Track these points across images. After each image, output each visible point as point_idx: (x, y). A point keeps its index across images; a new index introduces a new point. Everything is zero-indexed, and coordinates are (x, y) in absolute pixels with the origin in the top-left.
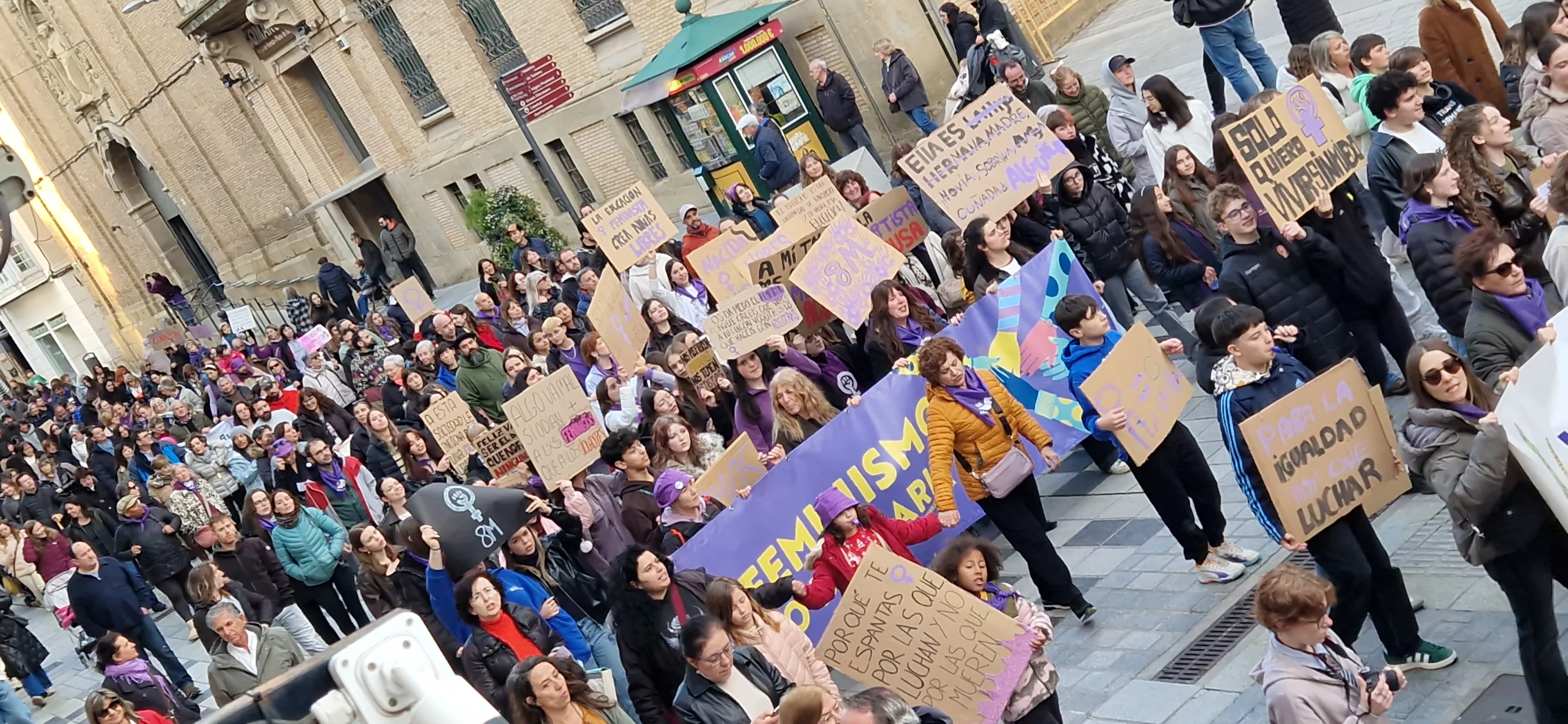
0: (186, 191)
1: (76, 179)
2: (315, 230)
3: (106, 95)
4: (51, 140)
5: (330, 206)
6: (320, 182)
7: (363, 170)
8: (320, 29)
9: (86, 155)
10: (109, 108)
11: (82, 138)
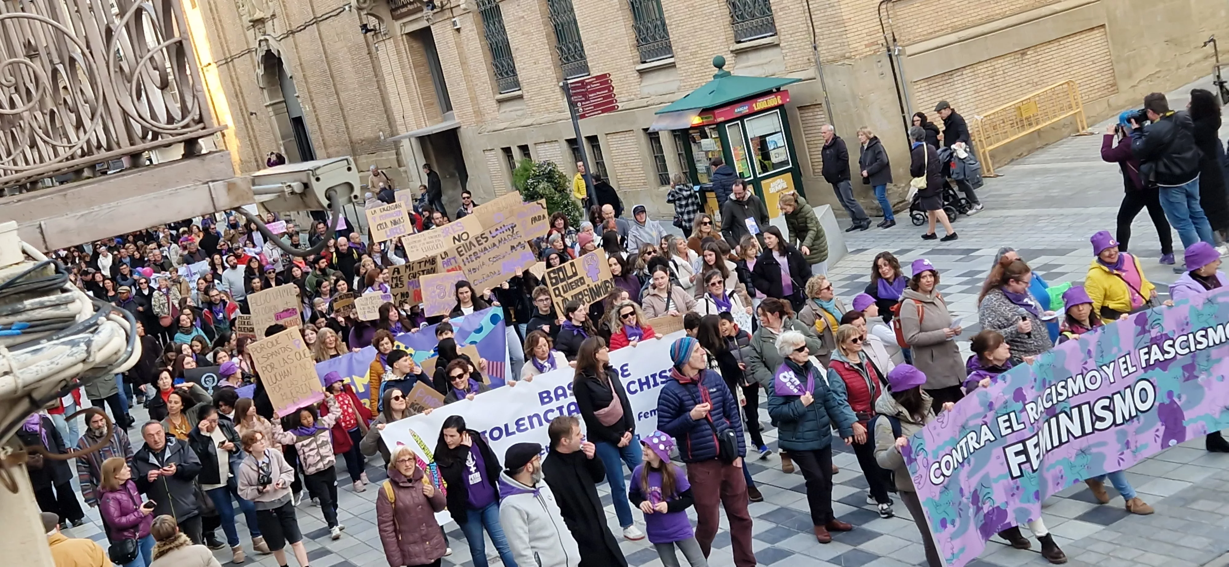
0: (312, 100)
1: (235, 70)
2: (398, 154)
3: (273, 16)
4: (225, 38)
5: (413, 140)
6: (411, 120)
7: (444, 120)
8: (442, 8)
9: (247, 55)
10: (273, 25)
11: (248, 43)
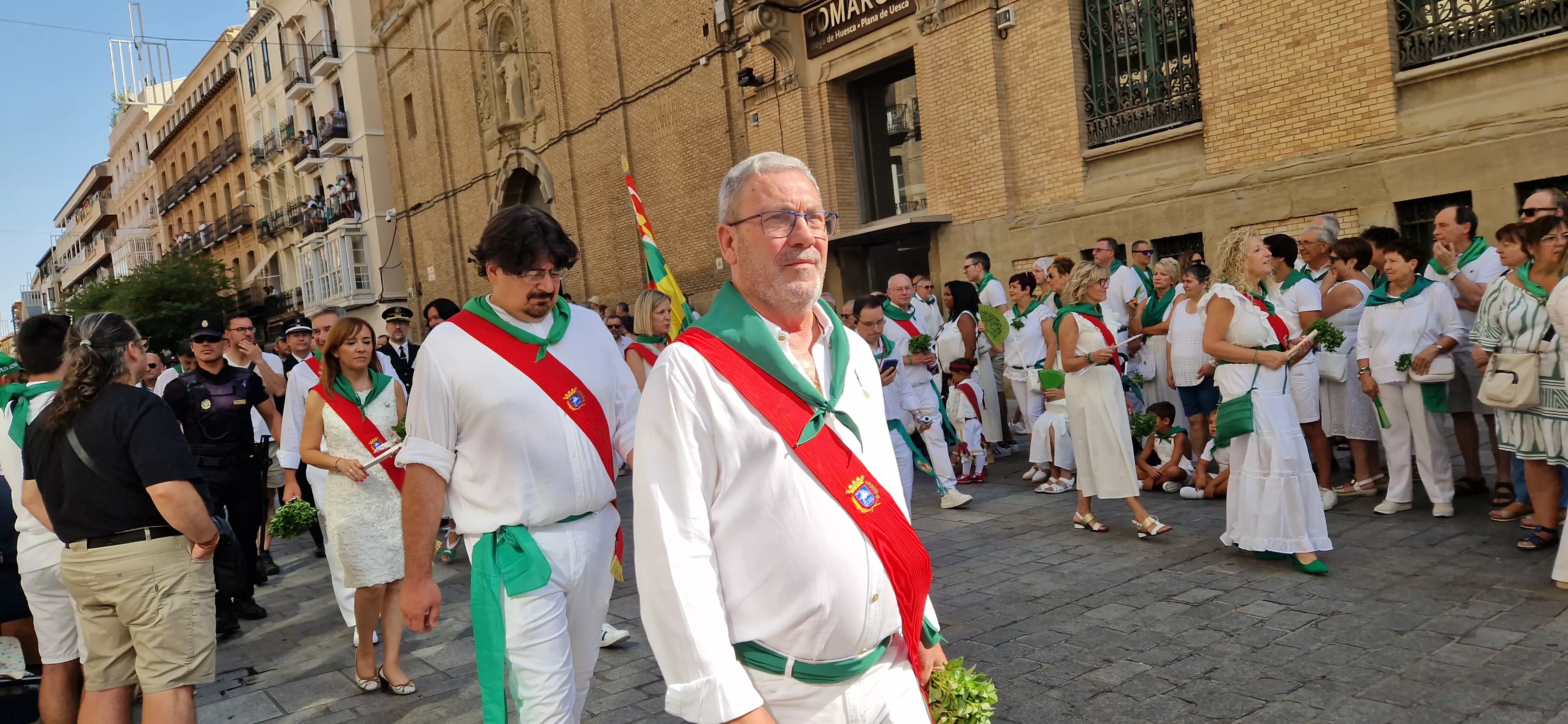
1: (456, 207)
4: (450, 166)
9: (480, 182)
10: (535, 133)
11: (485, 166)
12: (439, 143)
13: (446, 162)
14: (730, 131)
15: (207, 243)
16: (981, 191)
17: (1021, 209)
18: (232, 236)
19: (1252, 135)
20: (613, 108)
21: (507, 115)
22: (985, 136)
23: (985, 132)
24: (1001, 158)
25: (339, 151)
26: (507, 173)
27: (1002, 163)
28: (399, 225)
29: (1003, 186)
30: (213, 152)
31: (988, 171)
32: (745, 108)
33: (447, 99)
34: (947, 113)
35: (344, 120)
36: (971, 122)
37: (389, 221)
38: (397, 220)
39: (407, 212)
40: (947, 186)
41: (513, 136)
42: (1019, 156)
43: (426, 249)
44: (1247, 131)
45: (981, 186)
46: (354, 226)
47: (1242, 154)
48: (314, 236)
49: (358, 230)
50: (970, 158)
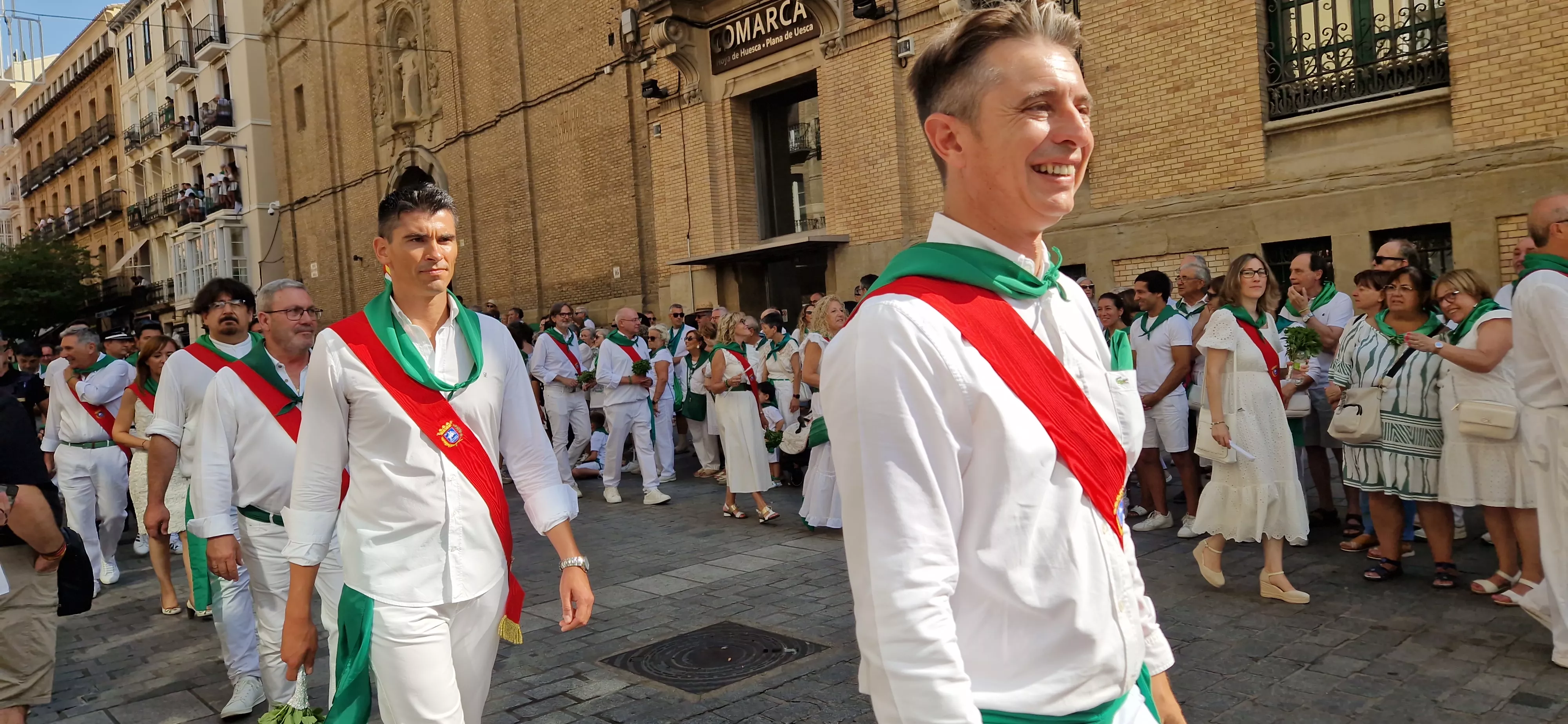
1: (344, 203)
4: (340, 161)
9: (371, 179)
10: (431, 131)
11: (377, 162)
12: (330, 136)
13: (336, 157)
14: (632, 140)
15: (71, 229)
16: (878, 213)
17: (915, 233)
18: (100, 222)
19: (1134, 174)
20: (513, 111)
21: (403, 111)
22: (883, 160)
23: (883, 156)
24: (898, 183)
25: (221, 139)
26: (399, 171)
27: (898, 187)
28: (282, 218)
29: (899, 209)
30: (84, 134)
31: (885, 194)
32: (648, 119)
33: (340, 92)
34: (847, 135)
35: (229, 108)
36: (870, 146)
37: (272, 214)
38: (281, 213)
39: (292, 205)
40: (845, 207)
41: (408, 134)
42: (914, 182)
43: (310, 244)
44: (1128, 169)
45: (878, 209)
46: (234, 218)
47: (1124, 191)
48: (190, 226)
49: (238, 221)
50: (867, 181)
